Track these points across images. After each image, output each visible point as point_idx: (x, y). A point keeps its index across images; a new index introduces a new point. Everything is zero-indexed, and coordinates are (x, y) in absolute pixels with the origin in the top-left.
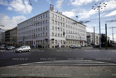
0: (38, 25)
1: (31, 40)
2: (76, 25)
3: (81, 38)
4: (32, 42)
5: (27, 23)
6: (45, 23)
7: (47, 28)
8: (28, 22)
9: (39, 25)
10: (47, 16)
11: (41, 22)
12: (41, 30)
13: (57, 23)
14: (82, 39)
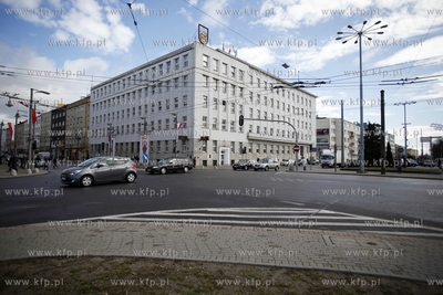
0: (156, 89)
1: (134, 138)
2: (281, 93)
3: (297, 134)
4: (135, 145)
5: (121, 86)
6: (180, 84)
7: (187, 102)
8: (126, 82)
9: (160, 92)
10: (186, 64)
11: (168, 82)
12: (168, 107)
13: (221, 85)
14: (300, 141)
